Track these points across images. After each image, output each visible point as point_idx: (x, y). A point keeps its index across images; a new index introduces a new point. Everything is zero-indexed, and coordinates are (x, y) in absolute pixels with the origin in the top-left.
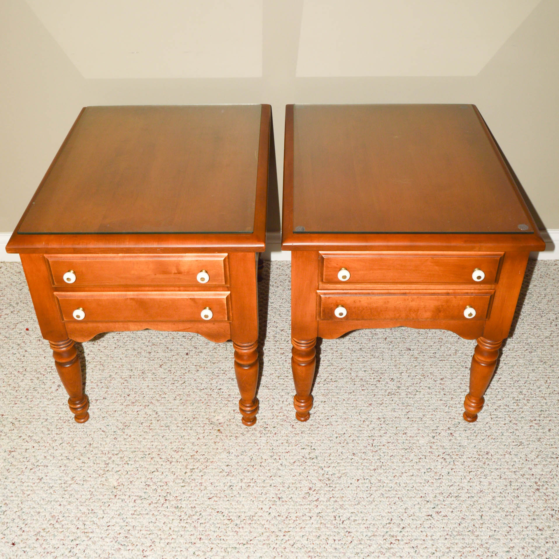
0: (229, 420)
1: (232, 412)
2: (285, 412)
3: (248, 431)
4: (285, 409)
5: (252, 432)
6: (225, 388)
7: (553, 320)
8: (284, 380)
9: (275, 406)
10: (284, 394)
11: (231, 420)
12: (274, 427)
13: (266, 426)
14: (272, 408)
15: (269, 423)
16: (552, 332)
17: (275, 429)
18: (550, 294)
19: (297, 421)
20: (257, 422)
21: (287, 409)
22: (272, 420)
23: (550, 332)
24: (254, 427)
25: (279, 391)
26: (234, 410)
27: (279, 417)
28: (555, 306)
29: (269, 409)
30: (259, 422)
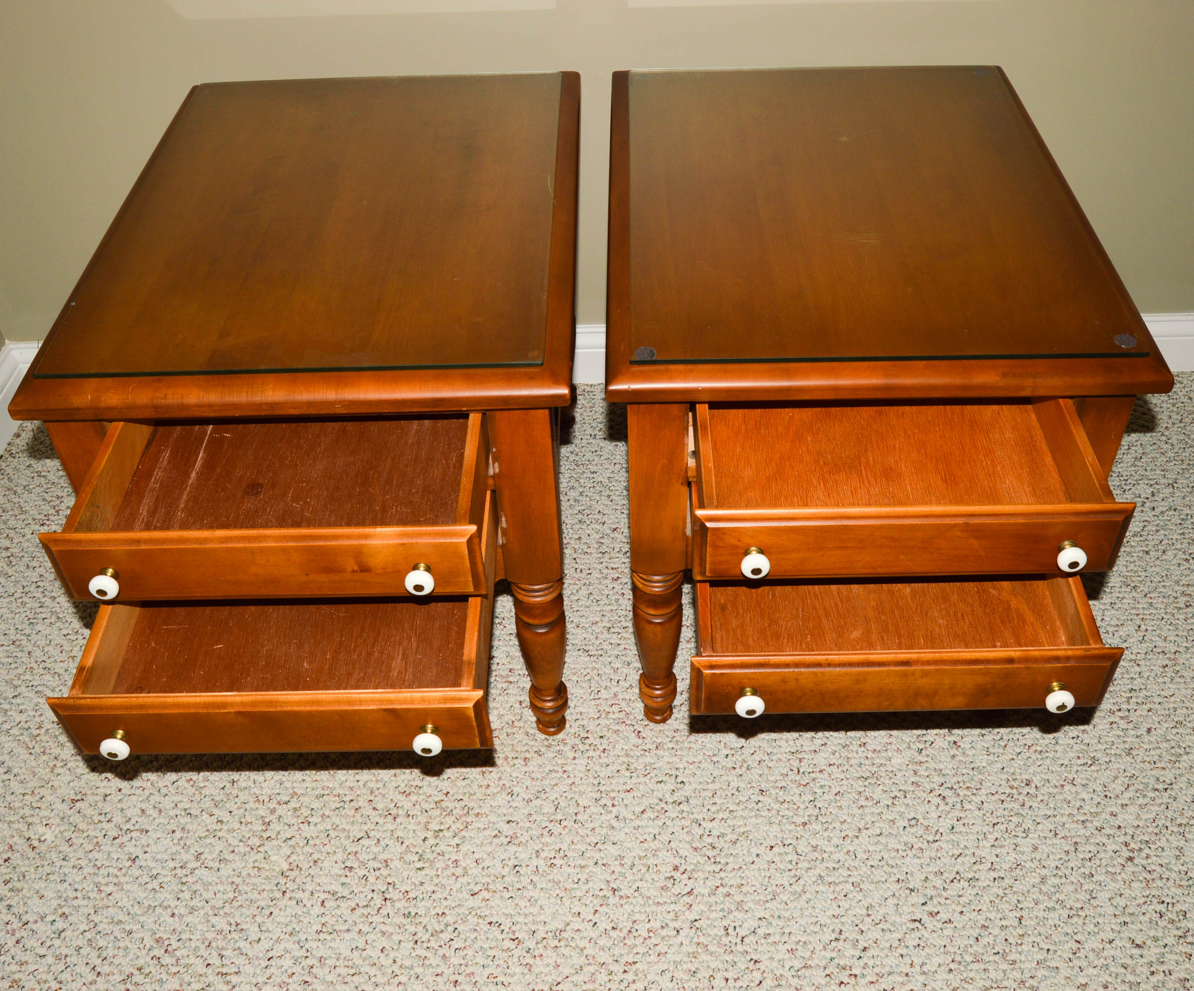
0: (510, 722)
1: (517, 705)
2: (623, 704)
3: (549, 746)
4: (622, 697)
5: (558, 748)
6: (502, 655)
7: (1147, 498)
8: (620, 636)
9: (603, 691)
10: (620, 666)
11: (516, 724)
12: (601, 737)
13: (586, 735)
14: (596, 697)
15: (591, 728)
16: (1146, 524)
17: (604, 741)
18: (1139, 443)
19: (646, 722)
20: (567, 726)
21: (627, 697)
22: (597, 722)
23: (1143, 524)
24: (560, 736)
25: (609, 660)
26: (521, 702)
27: (611, 716)
28: (1148, 469)
29: (592, 697)
30: (571, 727)
